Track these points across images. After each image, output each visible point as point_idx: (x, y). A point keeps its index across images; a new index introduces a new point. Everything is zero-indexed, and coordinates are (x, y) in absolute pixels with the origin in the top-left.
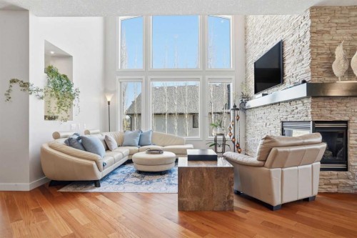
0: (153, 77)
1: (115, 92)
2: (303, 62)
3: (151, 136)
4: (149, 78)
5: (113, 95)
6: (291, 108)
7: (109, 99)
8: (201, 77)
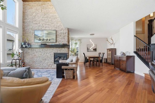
2: (65, 39)
6: (60, 49)
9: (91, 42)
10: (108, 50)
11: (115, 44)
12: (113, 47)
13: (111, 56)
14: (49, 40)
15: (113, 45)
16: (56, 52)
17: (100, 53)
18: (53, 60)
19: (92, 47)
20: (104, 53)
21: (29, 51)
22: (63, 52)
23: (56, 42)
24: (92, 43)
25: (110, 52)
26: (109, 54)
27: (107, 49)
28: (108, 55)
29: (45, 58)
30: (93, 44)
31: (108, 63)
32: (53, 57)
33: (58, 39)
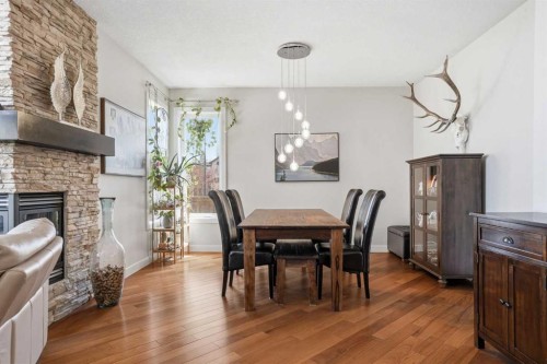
9: (289, 107)
10: (419, 171)
11: (474, 122)
12: (458, 141)
13: (445, 216)
15: (455, 127)
17: (360, 192)
19: (289, 149)
20: (381, 195)
24: (299, 116)
25: (433, 187)
26: (425, 198)
27: (412, 163)
28: (419, 204)
30: (306, 125)
31: (415, 269)
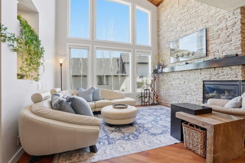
0: (97, 46)
1: (65, 55)
2: (231, 42)
3: (100, 92)
4: (95, 46)
5: (65, 58)
6: (216, 72)
7: (61, 61)
8: (132, 50)
14: (193, 55)
16: (208, 79)
18: (202, 96)
21: (165, 78)
22: (226, 78)
23: (207, 55)
29: (186, 90)
32: (202, 90)
33: (213, 47)
